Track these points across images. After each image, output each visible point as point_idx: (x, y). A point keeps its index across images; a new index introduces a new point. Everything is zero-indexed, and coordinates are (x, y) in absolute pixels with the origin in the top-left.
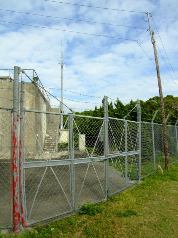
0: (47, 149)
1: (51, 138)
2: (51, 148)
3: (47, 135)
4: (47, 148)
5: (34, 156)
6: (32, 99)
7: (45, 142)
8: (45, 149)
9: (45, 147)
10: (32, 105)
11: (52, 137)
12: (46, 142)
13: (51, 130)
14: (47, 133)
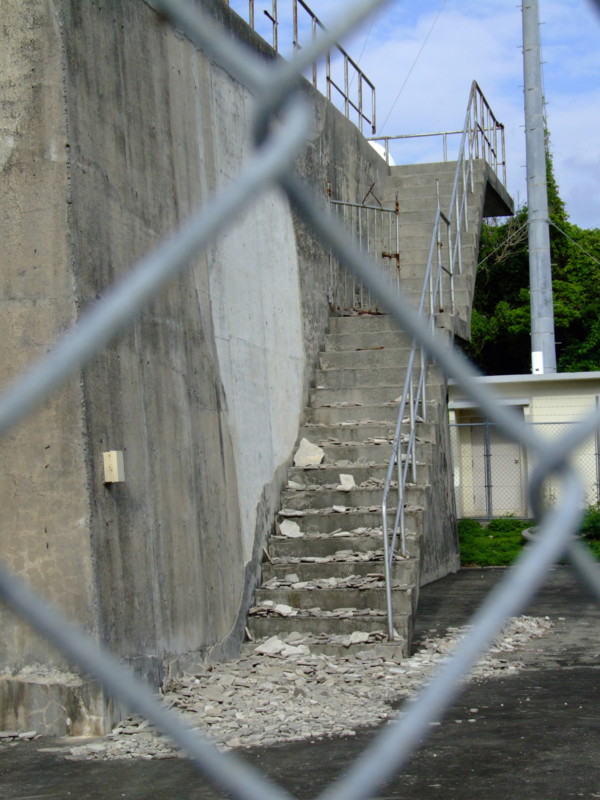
0: (285, 609)
1: (347, 482)
2: (334, 599)
3: (311, 455)
4: (294, 600)
5: (75, 715)
6: (24, 46)
7: (274, 531)
8: (268, 603)
9: (273, 584)
10: (35, 111)
11: (360, 475)
12: (290, 530)
13: (356, 397)
14: (311, 424)
